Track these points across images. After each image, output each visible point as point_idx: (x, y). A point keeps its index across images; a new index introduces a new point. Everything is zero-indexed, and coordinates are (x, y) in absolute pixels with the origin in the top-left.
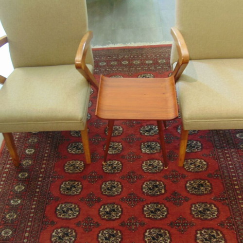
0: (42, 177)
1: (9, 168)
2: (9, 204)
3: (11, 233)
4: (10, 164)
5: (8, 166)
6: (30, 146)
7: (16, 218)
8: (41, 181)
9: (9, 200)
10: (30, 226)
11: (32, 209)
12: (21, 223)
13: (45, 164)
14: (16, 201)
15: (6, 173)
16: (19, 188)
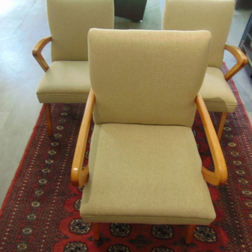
0: (70, 146)
1: (43, 138)
2: (44, 163)
3: (46, 181)
4: (44, 136)
5: (42, 137)
6: (60, 124)
7: (50, 173)
8: (69, 149)
9: (44, 160)
10: (61, 178)
11: (62, 167)
12: (54, 176)
13: (73, 138)
14: (50, 161)
15: (41, 141)
16: (52, 152)
